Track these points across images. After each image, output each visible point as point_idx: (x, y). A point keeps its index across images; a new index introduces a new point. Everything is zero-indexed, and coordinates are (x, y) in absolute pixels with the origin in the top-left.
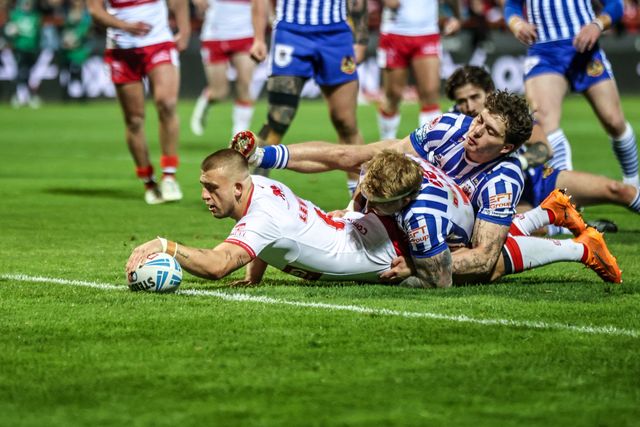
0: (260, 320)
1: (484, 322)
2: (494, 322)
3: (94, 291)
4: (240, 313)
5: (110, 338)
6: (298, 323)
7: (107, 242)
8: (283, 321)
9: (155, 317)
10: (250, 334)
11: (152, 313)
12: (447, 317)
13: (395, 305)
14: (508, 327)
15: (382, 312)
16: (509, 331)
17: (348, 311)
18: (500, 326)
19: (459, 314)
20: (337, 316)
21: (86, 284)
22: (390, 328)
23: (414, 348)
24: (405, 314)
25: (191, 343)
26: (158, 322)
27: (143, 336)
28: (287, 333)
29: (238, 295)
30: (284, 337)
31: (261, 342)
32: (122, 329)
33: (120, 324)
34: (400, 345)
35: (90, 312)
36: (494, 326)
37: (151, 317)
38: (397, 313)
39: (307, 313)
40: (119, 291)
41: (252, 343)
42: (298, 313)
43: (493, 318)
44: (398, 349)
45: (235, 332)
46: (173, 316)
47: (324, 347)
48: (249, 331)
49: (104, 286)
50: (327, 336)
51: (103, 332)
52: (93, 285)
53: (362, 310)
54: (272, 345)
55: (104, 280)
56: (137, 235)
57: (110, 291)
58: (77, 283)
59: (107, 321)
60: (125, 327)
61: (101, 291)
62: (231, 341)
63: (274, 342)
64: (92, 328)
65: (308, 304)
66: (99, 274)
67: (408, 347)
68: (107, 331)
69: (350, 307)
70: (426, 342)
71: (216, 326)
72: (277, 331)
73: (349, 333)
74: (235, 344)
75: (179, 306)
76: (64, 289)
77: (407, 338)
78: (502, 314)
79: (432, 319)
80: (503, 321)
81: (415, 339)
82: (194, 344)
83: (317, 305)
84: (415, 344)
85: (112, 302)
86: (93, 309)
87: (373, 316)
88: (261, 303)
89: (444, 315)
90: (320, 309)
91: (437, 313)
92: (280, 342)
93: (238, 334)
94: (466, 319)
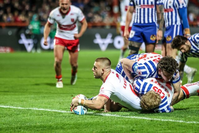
0: (114, 122)
1: (188, 122)
2: (192, 122)
3: (60, 113)
4: (108, 120)
5: (65, 129)
6: (127, 123)
7: (64, 97)
8: (122, 122)
9: (80, 122)
10: (111, 127)
11: (79, 120)
12: (176, 121)
13: (159, 117)
14: (196, 124)
15: (154, 119)
16: (197, 125)
17: (143, 119)
18: (194, 124)
19: (180, 120)
20: (139, 121)
21: (57, 111)
22: (157, 124)
23: (165, 131)
24: (162, 120)
25: (92, 130)
26: (81, 123)
27: (76, 128)
28: (124, 126)
29: (107, 114)
30: (122, 128)
31: (115, 130)
32: (69, 126)
33: (68, 124)
34: (160, 130)
36: (192, 124)
37: (78, 122)
38: (159, 120)
39: (130, 120)
40: (68, 113)
41: (112, 130)
42: (127, 120)
43: (191, 121)
44: (160, 132)
45: (106, 126)
46: (86, 121)
47: (136, 131)
48: (111, 126)
49: (63, 111)
50: (136, 127)
51: (63, 127)
52: (59, 111)
53: (148, 119)
54: (118, 131)
55: (63, 110)
56: (73, 95)
57: (65, 113)
58: (54, 111)
59: (64, 123)
60: (70, 125)
61: (62, 113)
62: (105, 129)
63: (119, 130)
64: (59, 125)
65: (130, 117)
66: (61, 108)
67: (163, 131)
68: (64, 126)
69: (144, 118)
70: (169, 129)
71: (100, 125)
72: (120, 126)
73: (144, 126)
74: (106, 130)
75: (88, 118)
76: (50, 113)
77: (163, 128)
78: (194, 120)
79: (171, 122)
80: (195, 122)
81: (165, 128)
82: (93, 130)
83: (133, 117)
84: (165, 130)
85: (66, 117)
86: (59, 119)
87: (151, 121)
88: (115, 117)
89: (175, 120)
90: (134, 118)
91: (173, 120)
92: (121, 130)
93: (107, 127)
94: (182, 121)
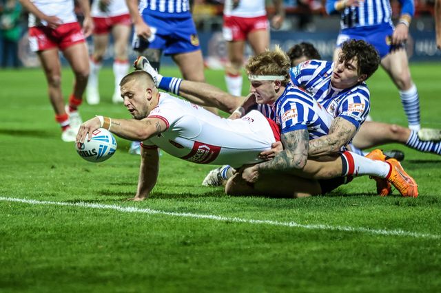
0: (145, 226)
1: (308, 227)
2: (315, 226)
3: (25, 205)
4: (131, 221)
5: (35, 239)
6: (173, 227)
7: (33, 169)
8: (162, 226)
9: (69, 224)
10: (138, 236)
11: (67, 221)
12: (281, 223)
13: (244, 215)
14: (325, 230)
15: (234, 220)
16: (326, 233)
17: (210, 219)
18: (320, 230)
19: (290, 221)
20: (201, 223)
21: (18, 200)
22: (240, 231)
23: (257, 245)
24: (251, 221)
25: (95, 243)
26: (72, 228)
27: (60, 237)
28: (165, 235)
29: (129, 208)
30: (163, 238)
31: (146, 242)
32: (44, 233)
33: (43, 229)
34: (247, 244)
35: (21, 221)
36: (315, 229)
37: (66, 224)
38: (245, 221)
39: (180, 221)
40: (42, 205)
41: (140, 243)
42: (173, 220)
43: (315, 224)
44: (246, 247)
45: (127, 235)
46: (82, 223)
47: (192, 246)
48: (137, 234)
49: (31, 202)
50: (194, 237)
51: (31, 235)
52: (24, 201)
53: (220, 218)
54: (154, 244)
55: (32, 198)
56: (56, 165)
57: (36, 205)
58: (12, 199)
59: (33, 227)
60: (47, 231)
61: (29, 205)
62: (124, 242)
63: (156, 242)
64: (22, 232)
65: (181, 214)
66: (28, 193)
67: (253, 245)
68: (34, 234)
69: (211, 216)
70: (266, 241)
71: (113, 231)
72: (158, 234)
73: (211, 235)
74: (127, 244)
75: (86, 216)
76: (2, 204)
77: (252, 238)
78: (321, 221)
79: (270, 225)
80: (322, 226)
81: (258, 239)
82: (98, 244)
83: (187, 215)
84: (258, 243)
85: (37, 213)
86: (23, 218)
87: (227, 222)
88: (146, 214)
89: (279, 222)
90: (189, 217)
91: (274, 221)
92: (160, 242)
93: (129, 236)
94: (295, 225)
